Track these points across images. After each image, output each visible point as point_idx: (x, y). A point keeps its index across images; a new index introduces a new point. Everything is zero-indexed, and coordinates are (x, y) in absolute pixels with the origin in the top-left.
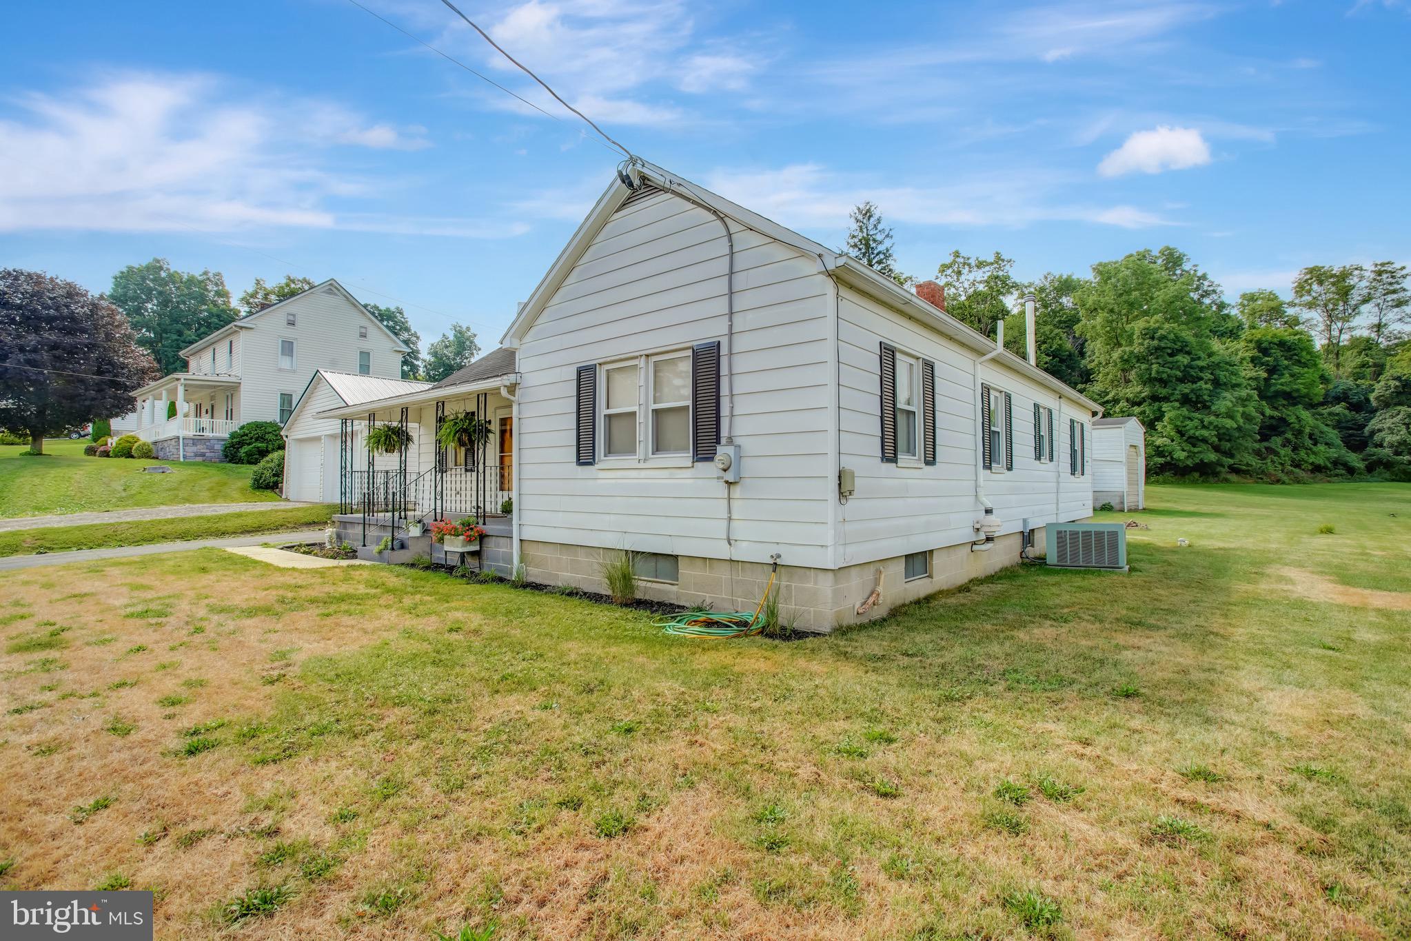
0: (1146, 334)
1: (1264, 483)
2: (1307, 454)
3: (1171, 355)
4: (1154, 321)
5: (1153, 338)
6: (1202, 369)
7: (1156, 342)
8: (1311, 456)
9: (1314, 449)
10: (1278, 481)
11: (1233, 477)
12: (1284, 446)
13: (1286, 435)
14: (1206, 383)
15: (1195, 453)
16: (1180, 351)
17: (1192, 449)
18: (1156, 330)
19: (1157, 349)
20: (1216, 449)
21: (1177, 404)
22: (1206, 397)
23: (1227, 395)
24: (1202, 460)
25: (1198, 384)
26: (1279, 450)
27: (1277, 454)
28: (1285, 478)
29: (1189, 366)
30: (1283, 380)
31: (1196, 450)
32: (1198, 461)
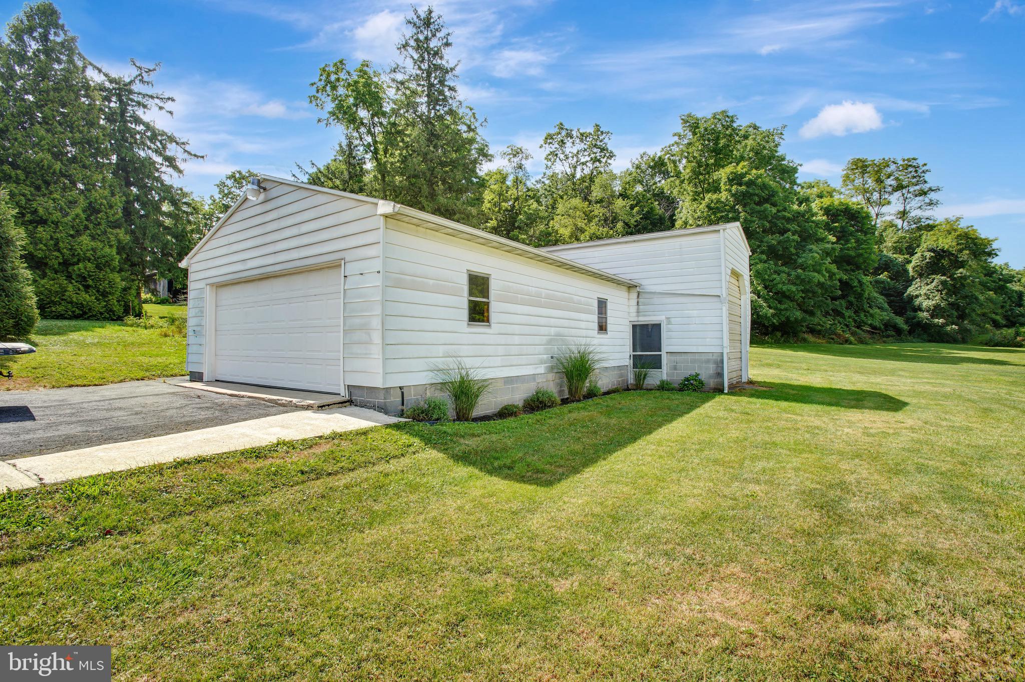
0: (733, 180)
1: (835, 343)
2: (865, 316)
3: (759, 204)
4: (742, 167)
5: (741, 185)
6: (788, 220)
7: (743, 188)
8: (869, 318)
9: (871, 311)
10: (847, 341)
11: (810, 337)
12: (847, 308)
13: (849, 298)
14: (793, 235)
15: (781, 310)
16: (767, 200)
17: (779, 305)
18: (743, 175)
19: (744, 194)
20: (801, 307)
21: (764, 257)
22: (793, 250)
23: (814, 247)
24: (788, 318)
25: (786, 236)
26: (844, 312)
27: (842, 315)
28: (852, 339)
29: (775, 216)
30: (849, 245)
31: (783, 307)
32: (783, 319)
